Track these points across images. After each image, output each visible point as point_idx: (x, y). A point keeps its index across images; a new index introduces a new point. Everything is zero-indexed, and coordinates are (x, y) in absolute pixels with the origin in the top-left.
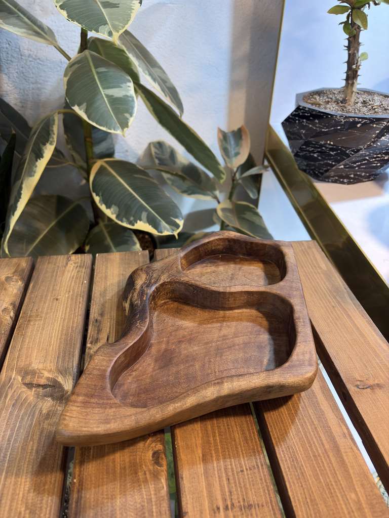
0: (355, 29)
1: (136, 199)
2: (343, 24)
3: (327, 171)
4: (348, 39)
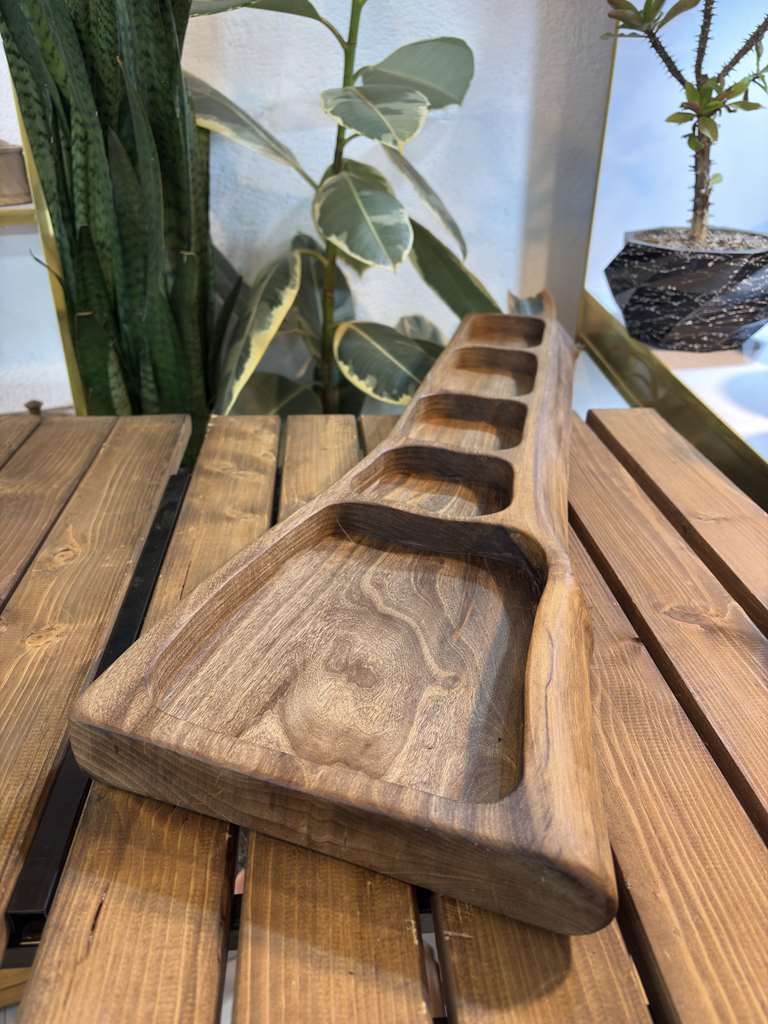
0: (704, 143)
4: (695, 156)
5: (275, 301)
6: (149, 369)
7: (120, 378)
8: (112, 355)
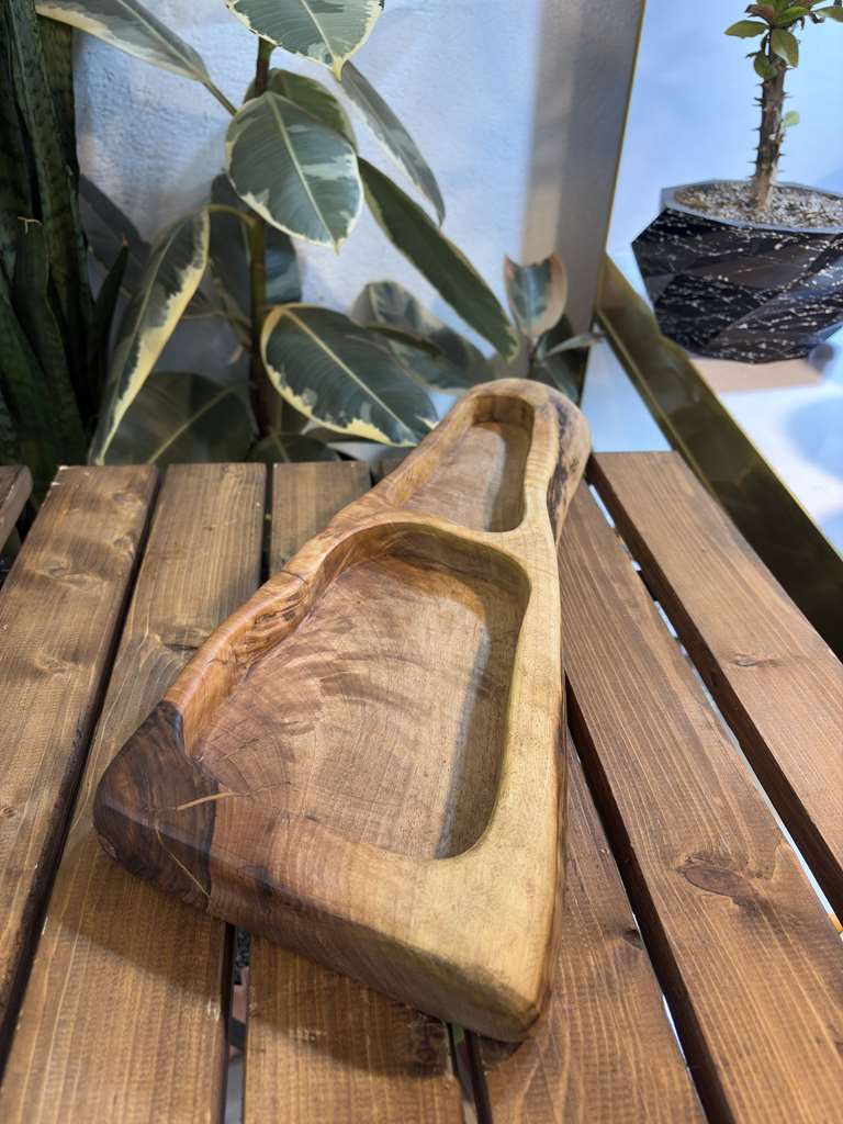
0: (776, 67)
1: (351, 379)
2: (754, 58)
3: (715, 335)
4: (762, 85)
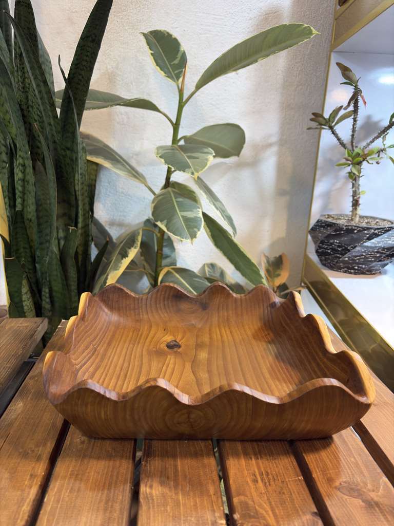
5: (124, 255)
6: (47, 290)
7: (29, 295)
8: (25, 282)
